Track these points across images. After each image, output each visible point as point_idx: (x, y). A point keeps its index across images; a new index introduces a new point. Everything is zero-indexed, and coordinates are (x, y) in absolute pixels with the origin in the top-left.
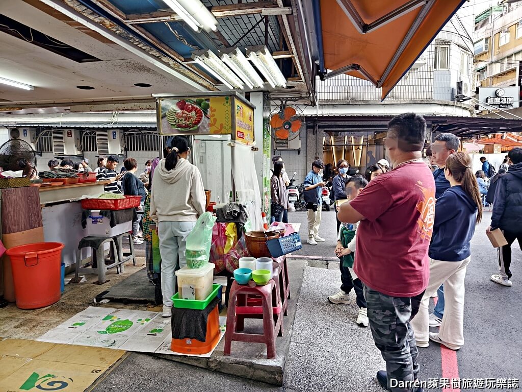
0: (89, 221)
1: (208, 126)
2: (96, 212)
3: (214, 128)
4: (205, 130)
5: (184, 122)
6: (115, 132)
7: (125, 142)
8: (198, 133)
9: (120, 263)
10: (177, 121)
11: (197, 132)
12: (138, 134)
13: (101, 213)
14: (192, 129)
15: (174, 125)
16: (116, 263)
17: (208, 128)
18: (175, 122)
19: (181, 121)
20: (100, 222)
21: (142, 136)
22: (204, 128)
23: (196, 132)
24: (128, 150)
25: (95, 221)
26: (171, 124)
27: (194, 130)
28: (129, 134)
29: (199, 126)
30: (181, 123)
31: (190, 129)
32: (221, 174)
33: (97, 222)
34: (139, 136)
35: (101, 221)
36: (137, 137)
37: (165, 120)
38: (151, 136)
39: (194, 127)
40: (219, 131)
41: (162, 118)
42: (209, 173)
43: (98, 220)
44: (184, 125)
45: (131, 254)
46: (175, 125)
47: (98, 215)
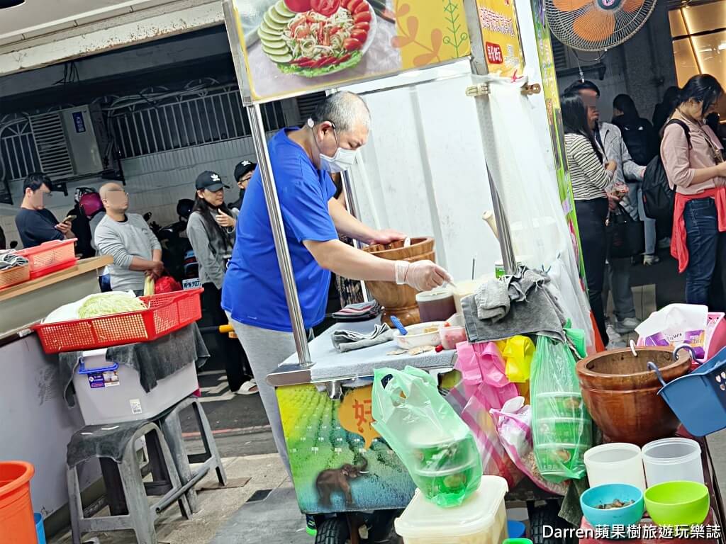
0: (82, 384)
1: (394, 46)
2: (95, 357)
3: (414, 50)
4: (385, 63)
5: (316, 48)
6: (80, 114)
7: (109, 136)
8: (367, 75)
9: (186, 487)
10: (295, 51)
11: (363, 73)
12: (139, 107)
13: (108, 357)
14: (344, 65)
15: (288, 64)
16: (175, 488)
17: (393, 54)
18: (291, 53)
19: (306, 46)
20: (111, 380)
21: (153, 113)
22: (383, 54)
23: (357, 73)
24: (123, 156)
25: (97, 379)
26: (279, 64)
27: (350, 68)
28: (117, 111)
29: (363, 51)
30: (307, 53)
31: (339, 68)
32: (424, 185)
33: (104, 382)
34: (145, 114)
35: (114, 378)
36: (137, 116)
37: (258, 51)
38: (176, 107)
39: (349, 57)
40: (430, 57)
41: (250, 48)
42: (390, 189)
43: (106, 376)
44: (318, 58)
45: (208, 455)
46: (292, 62)
47: (104, 364)
